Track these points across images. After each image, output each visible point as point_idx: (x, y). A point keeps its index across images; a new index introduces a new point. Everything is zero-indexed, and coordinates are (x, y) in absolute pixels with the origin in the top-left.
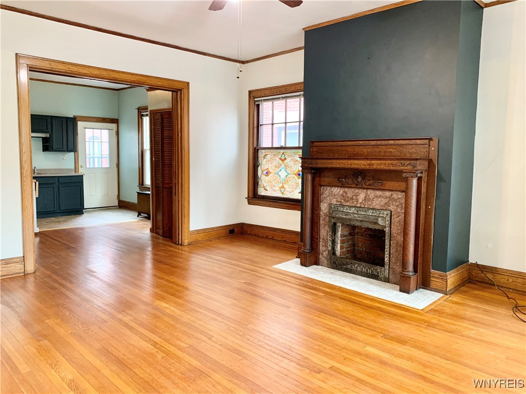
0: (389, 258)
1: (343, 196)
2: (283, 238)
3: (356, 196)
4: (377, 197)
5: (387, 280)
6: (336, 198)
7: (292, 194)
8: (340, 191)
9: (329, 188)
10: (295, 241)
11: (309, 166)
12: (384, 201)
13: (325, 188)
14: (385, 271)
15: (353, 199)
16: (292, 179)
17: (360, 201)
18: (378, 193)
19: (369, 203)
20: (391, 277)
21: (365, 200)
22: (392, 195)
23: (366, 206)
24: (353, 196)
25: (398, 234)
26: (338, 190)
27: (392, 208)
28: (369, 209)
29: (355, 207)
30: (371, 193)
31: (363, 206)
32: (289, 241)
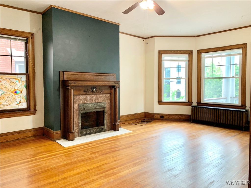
0: (106, 121)
1: (86, 99)
2: (5, 140)
3: (92, 98)
4: (100, 97)
5: (106, 131)
6: (82, 101)
7: (9, 106)
8: (84, 97)
9: (78, 96)
10: (17, 138)
11: (74, 85)
12: (104, 98)
13: (76, 96)
14: (105, 127)
15: (90, 100)
16: (9, 95)
17: (94, 100)
18: (101, 95)
19: (98, 100)
20: (107, 129)
21: (96, 99)
22: (106, 96)
23: (96, 102)
24: (90, 98)
25: (109, 111)
26: (83, 97)
27: (106, 101)
28: (98, 103)
29: (91, 103)
30: (98, 96)
31: (95, 102)
32: (11, 140)
